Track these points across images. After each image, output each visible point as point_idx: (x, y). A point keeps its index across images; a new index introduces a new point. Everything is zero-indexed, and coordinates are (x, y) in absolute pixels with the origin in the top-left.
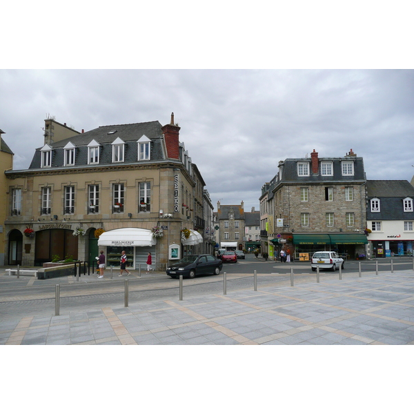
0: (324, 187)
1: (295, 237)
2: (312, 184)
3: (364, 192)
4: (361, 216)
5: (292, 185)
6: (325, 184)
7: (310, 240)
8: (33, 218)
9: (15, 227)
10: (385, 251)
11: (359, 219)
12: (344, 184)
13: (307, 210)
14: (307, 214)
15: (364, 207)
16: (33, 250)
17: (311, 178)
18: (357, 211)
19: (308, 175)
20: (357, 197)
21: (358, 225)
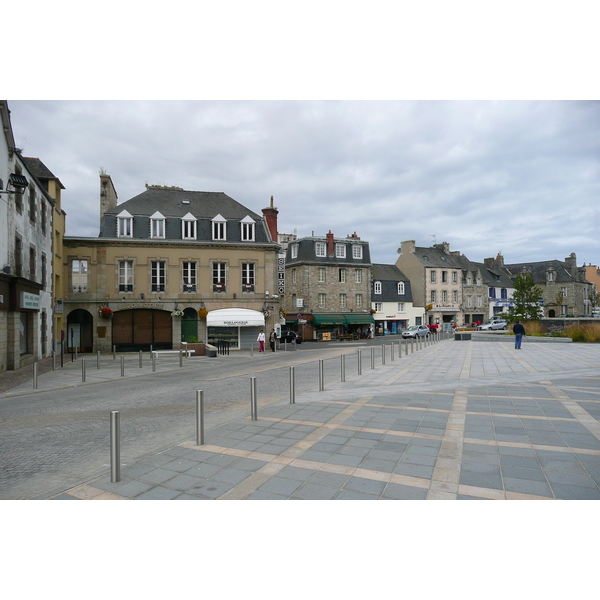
0: (338, 268)
1: (317, 318)
2: (329, 265)
3: (370, 275)
4: (368, 298)
5: (311, 265)
6: (340, 266)
7: (330, 321)
8: (109, 296)
9: (81, 307)
10: (384, 330)
11: (365, 300)
12: (355, 266)
13: (324, 291)
14: (324, 294)
15: (370, 289)
16: (109, 333)
17: (327, 259)
18: (364, 293)
19: (325, 256)
20: (364, 279)
21: (365, 306)
